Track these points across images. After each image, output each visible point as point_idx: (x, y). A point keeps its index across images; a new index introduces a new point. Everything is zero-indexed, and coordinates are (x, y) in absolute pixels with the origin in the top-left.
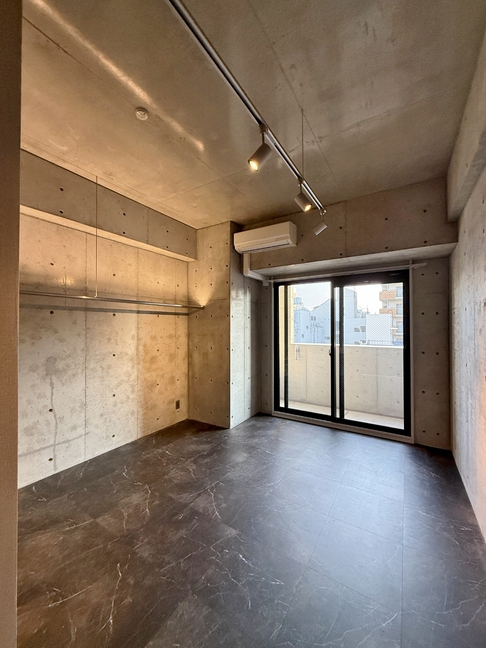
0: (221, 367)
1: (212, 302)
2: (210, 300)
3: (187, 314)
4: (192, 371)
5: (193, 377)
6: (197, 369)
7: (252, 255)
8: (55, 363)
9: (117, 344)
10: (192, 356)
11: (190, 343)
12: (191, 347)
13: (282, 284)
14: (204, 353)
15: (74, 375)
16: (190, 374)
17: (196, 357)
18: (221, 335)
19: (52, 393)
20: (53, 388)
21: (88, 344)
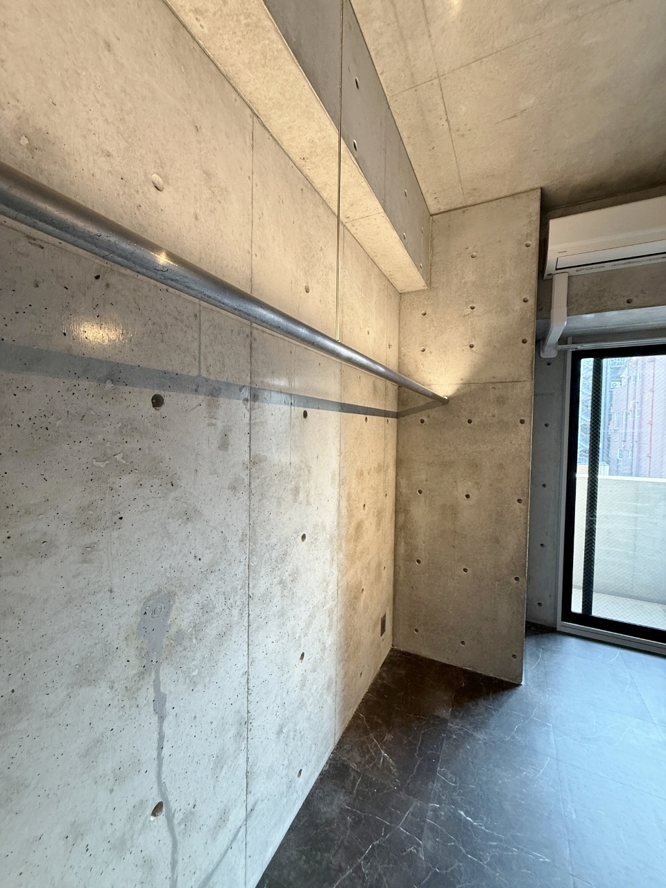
0: (497, 541)
1: (473, 387)
2: (467, 384)
3: (397, 415)
4: (407, 544)
5: (409, 558)
6: (421, 540)
7: (573, 280)
8: (167, 615)
9: (308, 503)
10: (407, 512)
11: (403, 482)
12: (404, 490)
13: (587, 354)
14: (443, 507)
15: (221, 636)
16: (402, 549)
17: (420, 513)
18: (501, 466)
19: (161, 738)
20: (162, 718)
21: (253, 515)
